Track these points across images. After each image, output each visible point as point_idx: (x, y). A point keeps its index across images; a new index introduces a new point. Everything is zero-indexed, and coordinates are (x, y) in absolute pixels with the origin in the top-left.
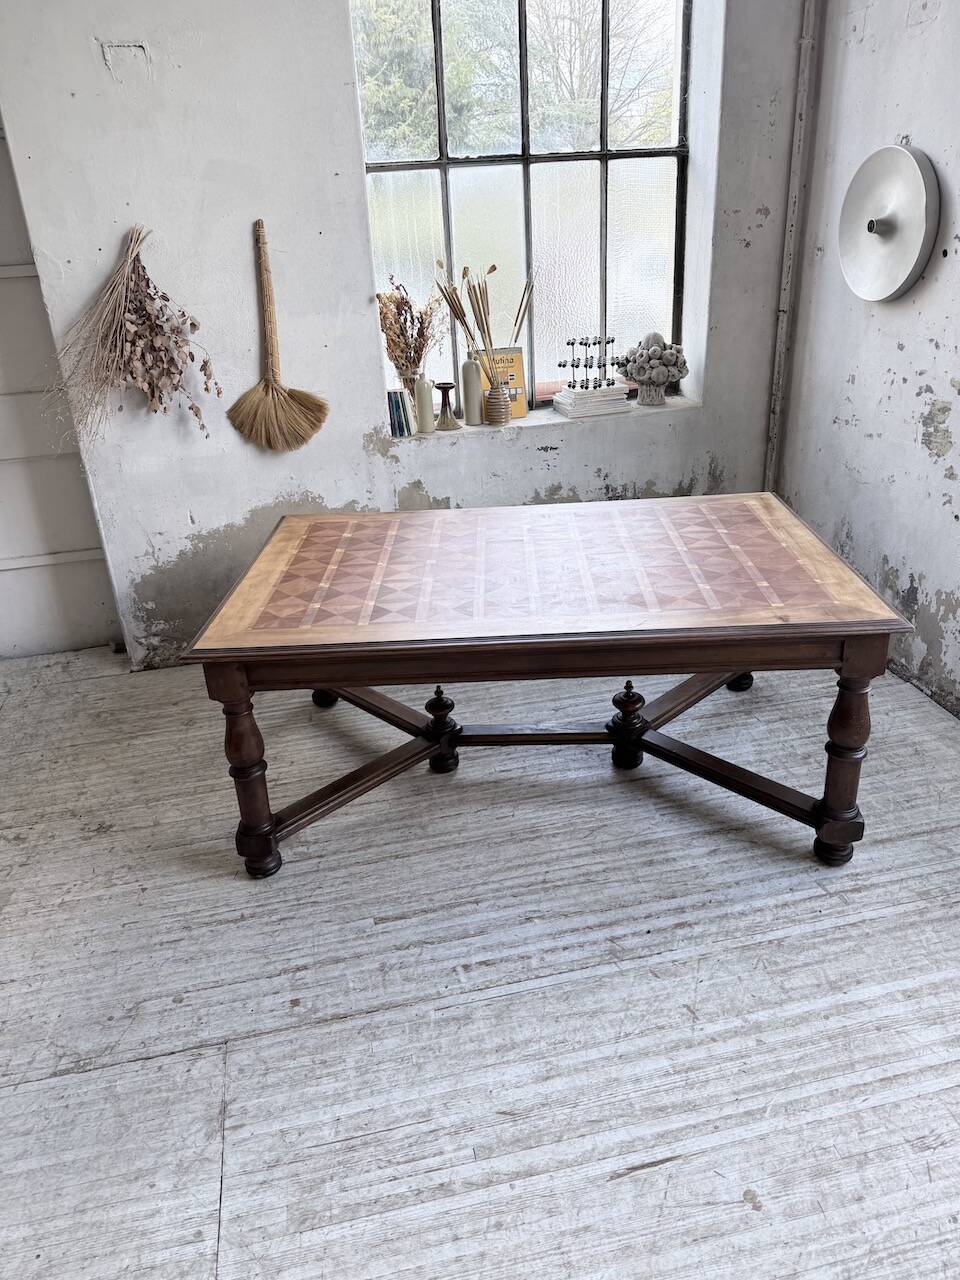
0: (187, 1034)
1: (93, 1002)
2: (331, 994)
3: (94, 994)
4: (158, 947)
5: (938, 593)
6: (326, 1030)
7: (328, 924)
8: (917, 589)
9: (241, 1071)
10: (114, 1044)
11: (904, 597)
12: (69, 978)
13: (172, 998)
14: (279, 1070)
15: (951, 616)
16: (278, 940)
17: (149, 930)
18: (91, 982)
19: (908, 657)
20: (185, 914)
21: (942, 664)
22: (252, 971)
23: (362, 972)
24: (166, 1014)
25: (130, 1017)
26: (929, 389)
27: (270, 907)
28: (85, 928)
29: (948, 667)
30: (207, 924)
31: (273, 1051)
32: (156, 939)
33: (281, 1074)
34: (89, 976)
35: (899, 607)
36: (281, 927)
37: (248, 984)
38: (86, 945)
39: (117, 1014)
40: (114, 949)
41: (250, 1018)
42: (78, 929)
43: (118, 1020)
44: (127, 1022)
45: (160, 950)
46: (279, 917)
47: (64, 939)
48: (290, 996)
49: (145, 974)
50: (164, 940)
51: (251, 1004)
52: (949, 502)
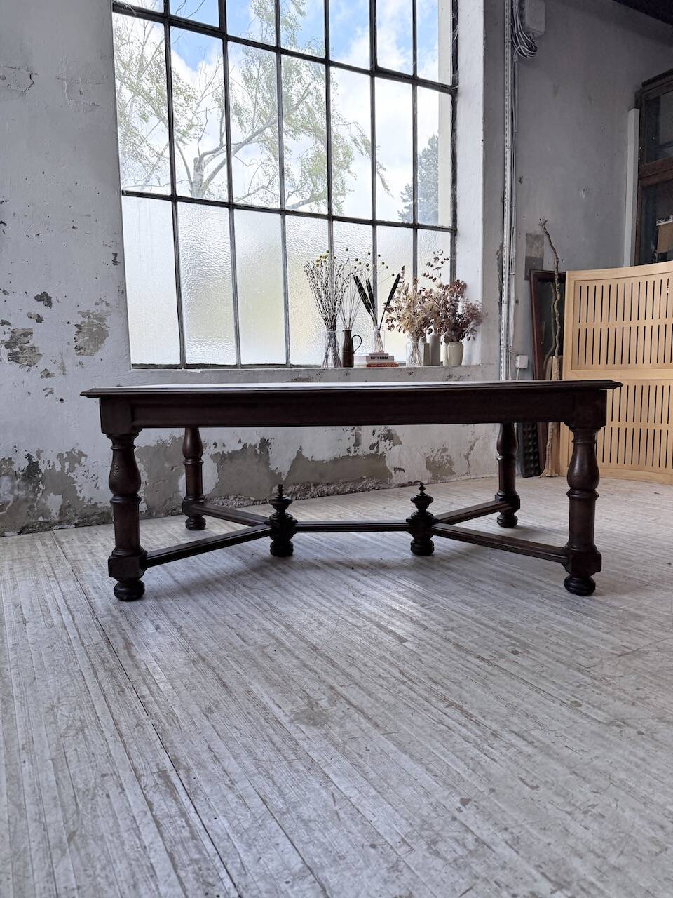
0: (597, 687)
1: (641, 754)
2: (493, 642)
3: (634, 759)
4: (536, 744)
5: (60, 456)
6: (522, 638)
7: (423, 660)
8: (37, 462)
9: (592, 658)
10: (656, 720)
11: (23, 475)
12: (643, 790)
13: (579, 708)
14: (572, 645)
15: (76, 465)
16: (461, 678)
17: (521, 762)
18: (627, 770)
19: (45, 512)
20: (476, 746)
21: (81, 499)
22: (508, 679)
23: (460, 636)
24: (596, 705)
25: (624, 723)
26: (5, 323)
27: (426, 694)
28: (573, 823)
29: (87, 498)
30: (478, 724)
31: (562, 651)
32: (529, 750)
33: (574, 644)
34: (622, 775)
35: (22, 484)
36: (445, 681)
37: (522, 676)
38: (593, 806)
39: (633, 732)
40: (573, 776)
41: (550, 666)
42: (579, 830)
43: (636, 728)
44: (629, 722)
45: (538, 741)
46: (434, 686)
47: (607, 834)
48: (513, 657)
49: (575, 737)
50: (525, 743)
51: (538, 669)
52: (51, 392)
